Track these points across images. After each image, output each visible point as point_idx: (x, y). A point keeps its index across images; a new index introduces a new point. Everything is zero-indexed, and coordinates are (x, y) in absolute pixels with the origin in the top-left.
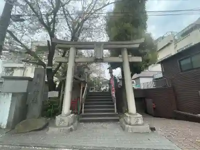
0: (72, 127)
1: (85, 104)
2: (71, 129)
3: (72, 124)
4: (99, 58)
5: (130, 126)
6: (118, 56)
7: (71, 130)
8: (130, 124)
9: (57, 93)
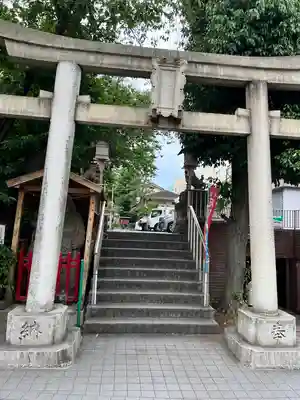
0: (66, 346)
2: (64, 352)
4: (166, 113)
5: (256, 350)
6: (232, 112)
7: (64, 357)
8: (256, 344)
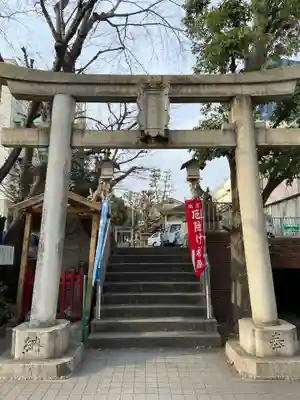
1: (105, 290)
2: (63, 365)
3: (65, 353)
4: (153, 134)
7: (65, 370)
9: (10, 250)
